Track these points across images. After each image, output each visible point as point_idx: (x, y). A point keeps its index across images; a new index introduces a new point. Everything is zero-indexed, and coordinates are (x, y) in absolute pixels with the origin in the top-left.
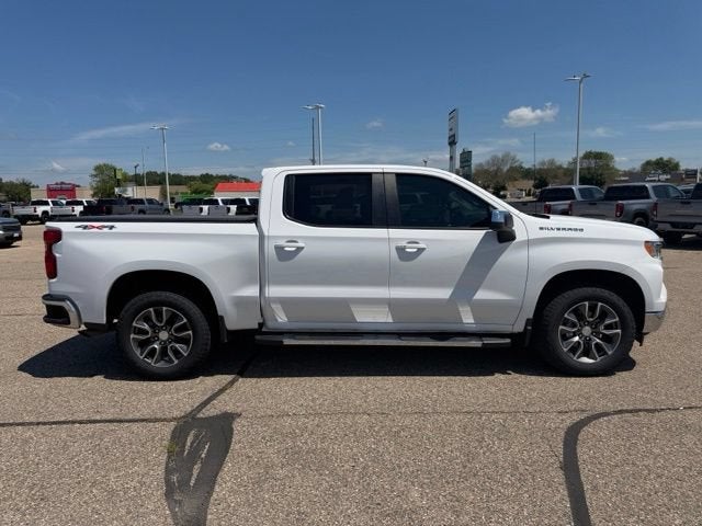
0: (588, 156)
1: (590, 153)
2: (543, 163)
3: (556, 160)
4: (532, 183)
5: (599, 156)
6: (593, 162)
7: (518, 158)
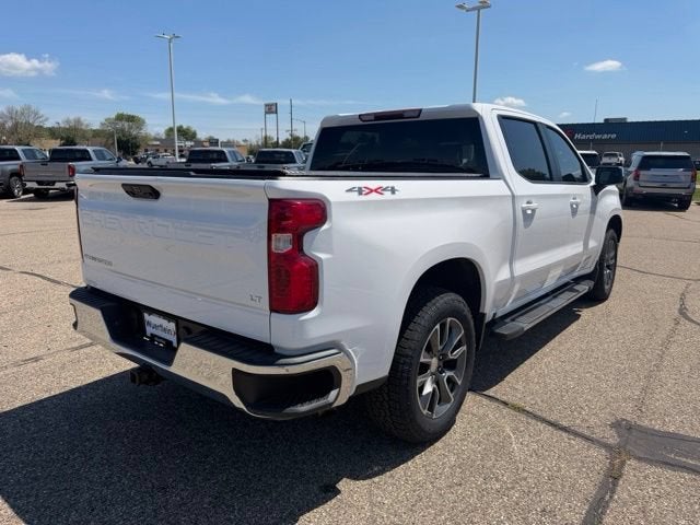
0: (120, 117)
1: (122, 115)
2: (68, 121)
3: (82, 119)
4: (58, 141)
5: (131, 119)
6: (126, 124)
7: (41, 113)
